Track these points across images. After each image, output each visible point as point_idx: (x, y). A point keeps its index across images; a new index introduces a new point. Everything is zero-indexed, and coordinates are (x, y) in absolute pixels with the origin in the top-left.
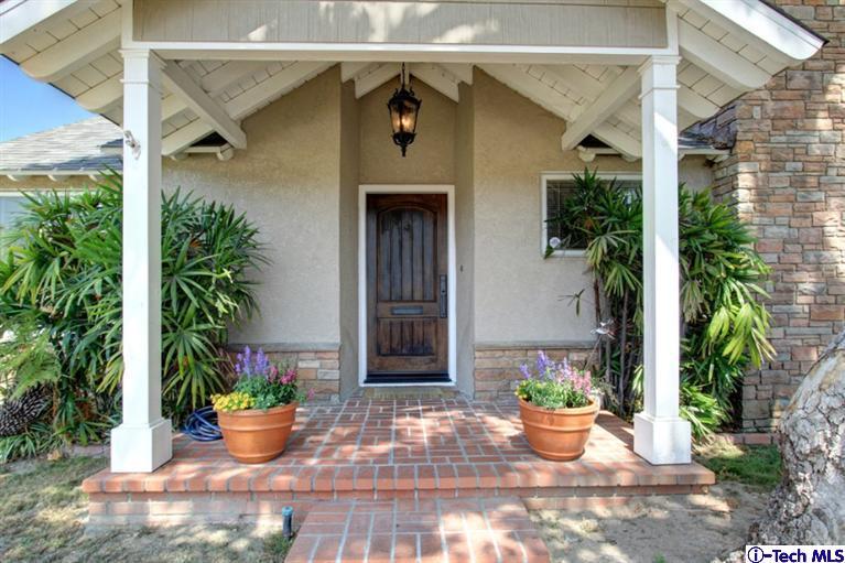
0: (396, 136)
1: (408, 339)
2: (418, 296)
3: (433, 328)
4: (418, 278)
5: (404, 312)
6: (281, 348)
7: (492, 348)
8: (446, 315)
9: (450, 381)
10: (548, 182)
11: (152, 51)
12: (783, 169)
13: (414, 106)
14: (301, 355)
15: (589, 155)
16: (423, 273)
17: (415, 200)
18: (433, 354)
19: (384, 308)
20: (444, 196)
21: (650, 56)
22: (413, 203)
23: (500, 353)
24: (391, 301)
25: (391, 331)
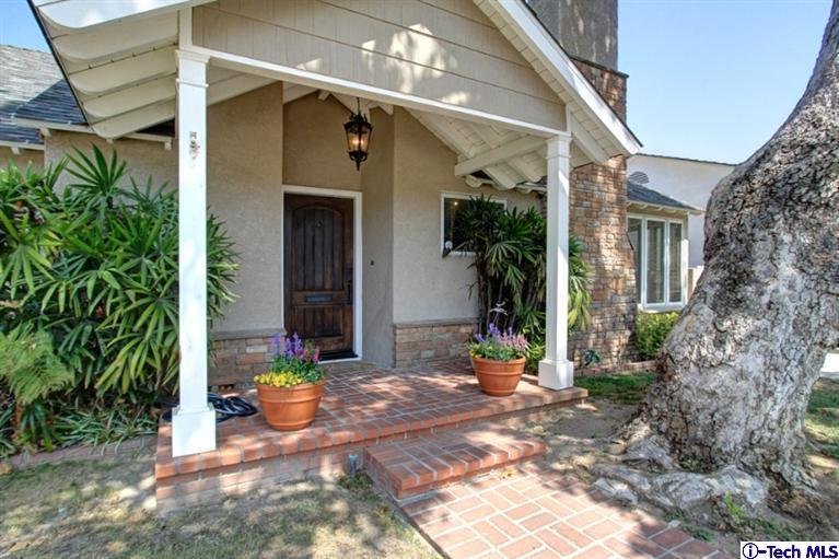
0: (352, 154)
1: (319, 323)
2: (328, 286)
3: (341, 312)
4: (329, 270)
5: (314, 299)
6: (229, 336)
7: (410, 326)
8: (350, 301)
9: (356, 356)
10: (445, 199)
11: (212, 60)
12: (581, 205)
13: (368, 130)
14: (249, 341)
15: (478, 183)
16: (333, 266)
17: (326, 202)
18: (340, 335)
19: (299, 296)
20: (350, 202)
21: (557, 135)
22: (324, 205)
23: (414, 330)
24: (304, 290)
25: (304, 316)
